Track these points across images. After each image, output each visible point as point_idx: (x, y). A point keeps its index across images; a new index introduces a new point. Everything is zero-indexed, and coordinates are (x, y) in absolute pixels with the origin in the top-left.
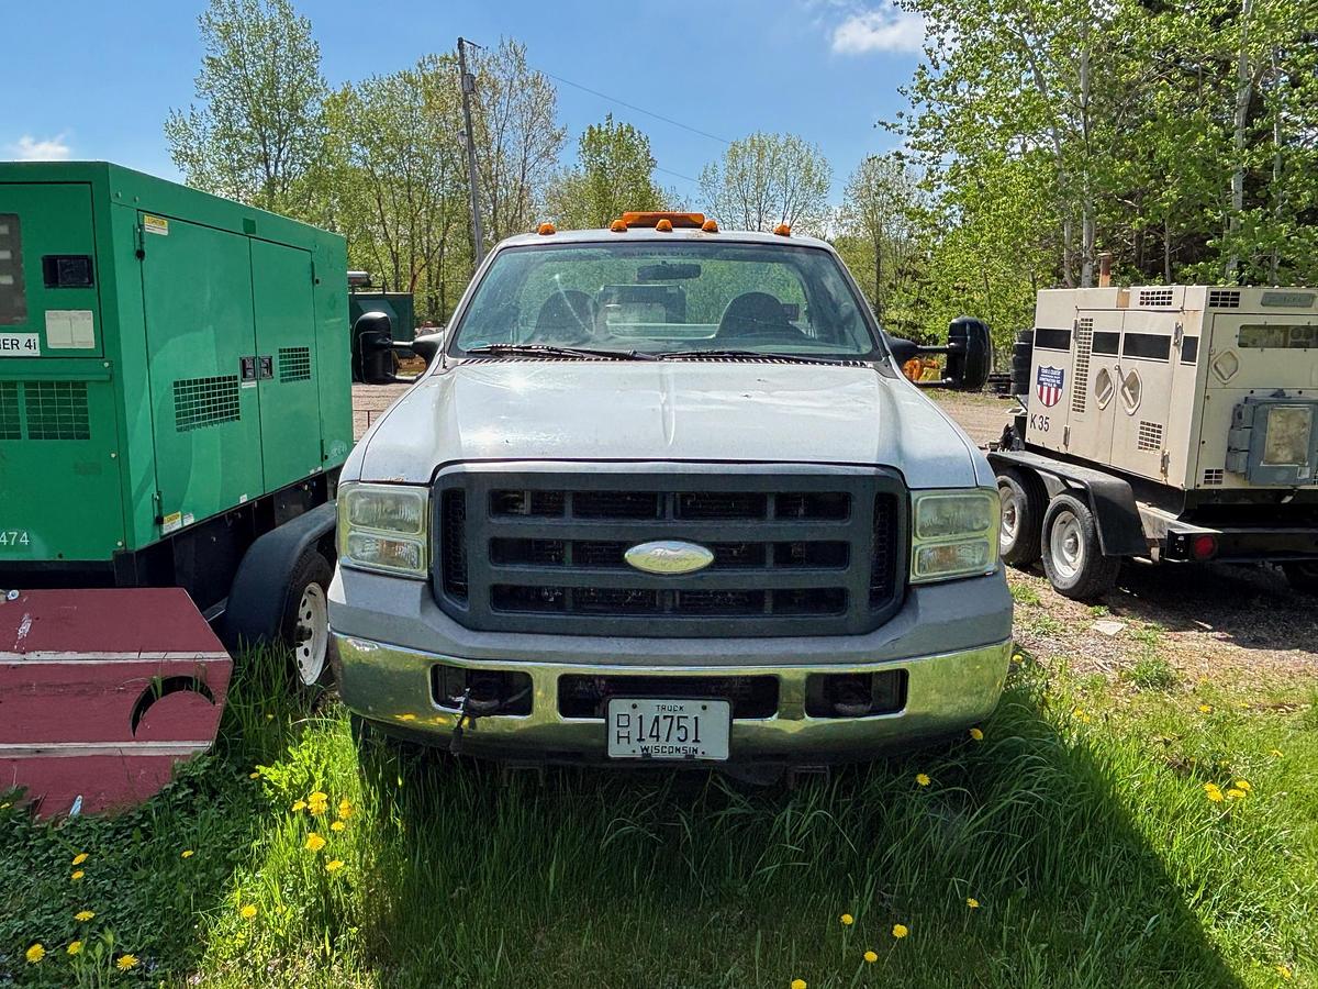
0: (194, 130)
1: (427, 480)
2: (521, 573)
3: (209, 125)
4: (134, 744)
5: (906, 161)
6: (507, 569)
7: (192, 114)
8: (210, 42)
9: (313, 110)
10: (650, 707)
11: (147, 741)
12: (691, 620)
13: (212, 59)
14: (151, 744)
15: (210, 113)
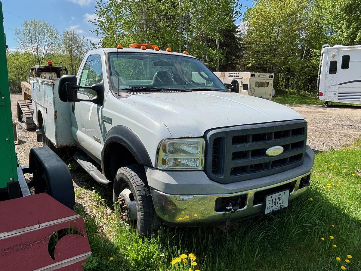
1: (202, 135)
2: (241, 163)
4: (57, 264)
5: (99, 33)
6: (237, 162)
10: (274, 196)
11: (63, 260)
12: (277, 168)
14: (64, 261)
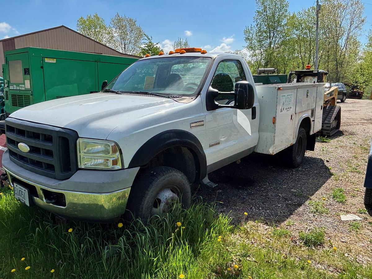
0: (251, 31)
3: (255, 29)
7: (251, 27)
8: (258, 6)
9: (284, 22)
10: (18, 187)
13: (258, 11)
15: (255, 26)
